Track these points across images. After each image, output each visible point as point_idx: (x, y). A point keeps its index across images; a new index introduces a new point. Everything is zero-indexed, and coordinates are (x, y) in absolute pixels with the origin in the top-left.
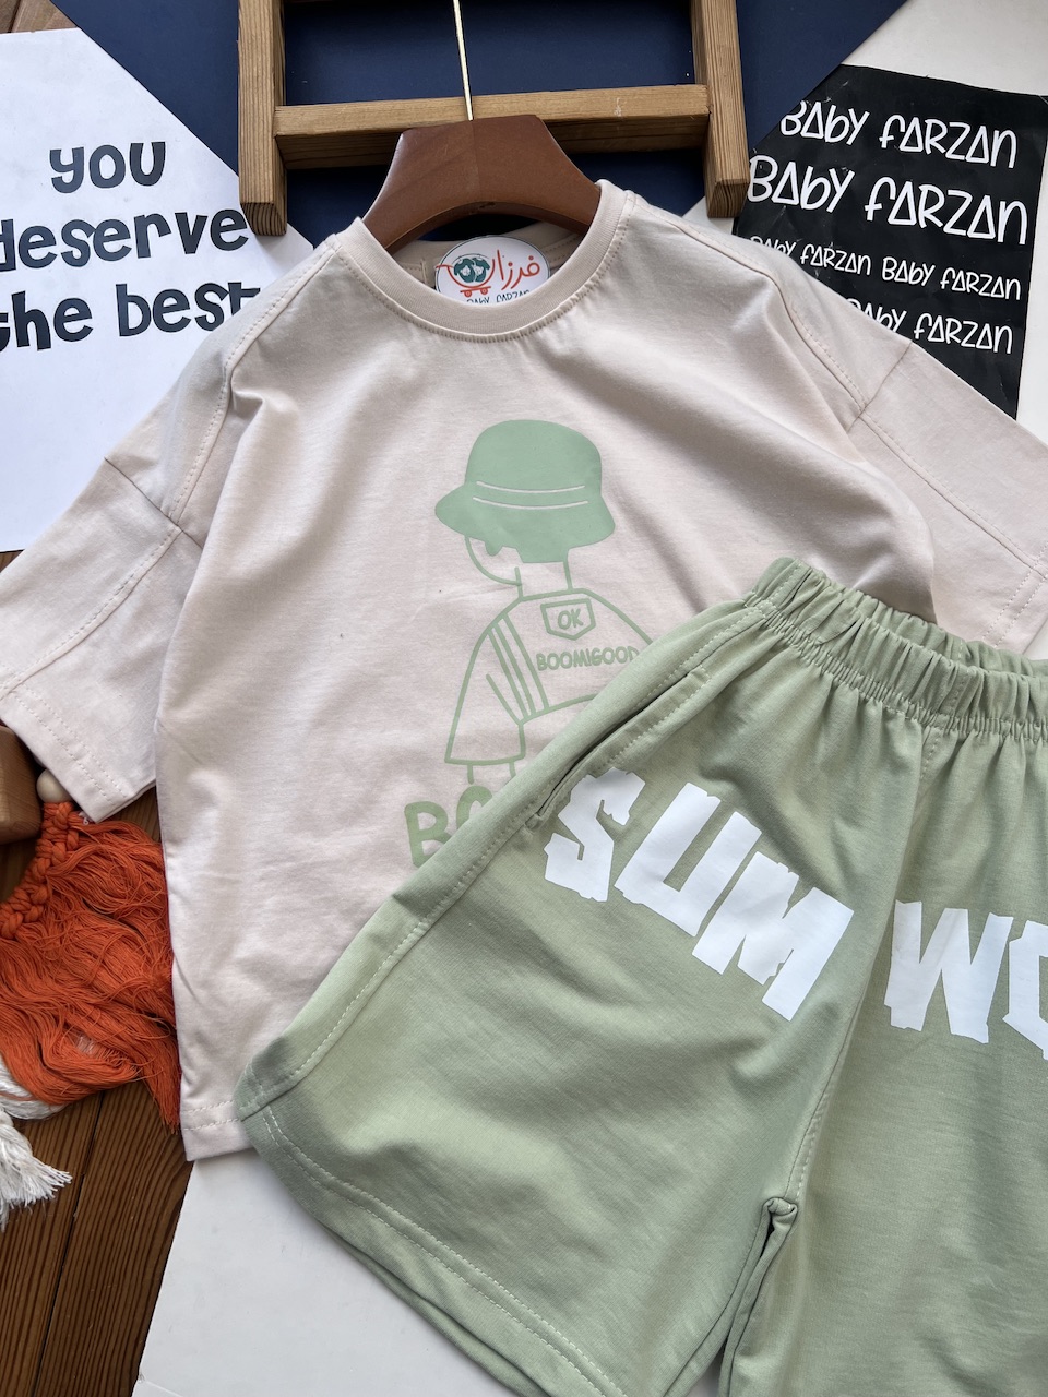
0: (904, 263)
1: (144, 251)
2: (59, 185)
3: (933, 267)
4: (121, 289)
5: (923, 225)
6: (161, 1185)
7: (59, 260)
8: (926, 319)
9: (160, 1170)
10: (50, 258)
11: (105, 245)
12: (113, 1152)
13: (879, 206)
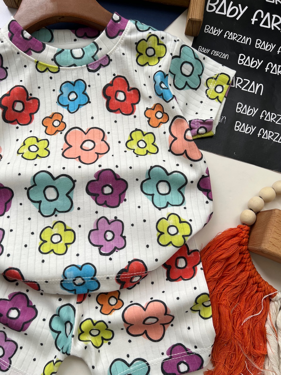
0: (264, 42)
3: (275, 45)
5: (273, 29)
8: (270, 65)
13: (257, 20)
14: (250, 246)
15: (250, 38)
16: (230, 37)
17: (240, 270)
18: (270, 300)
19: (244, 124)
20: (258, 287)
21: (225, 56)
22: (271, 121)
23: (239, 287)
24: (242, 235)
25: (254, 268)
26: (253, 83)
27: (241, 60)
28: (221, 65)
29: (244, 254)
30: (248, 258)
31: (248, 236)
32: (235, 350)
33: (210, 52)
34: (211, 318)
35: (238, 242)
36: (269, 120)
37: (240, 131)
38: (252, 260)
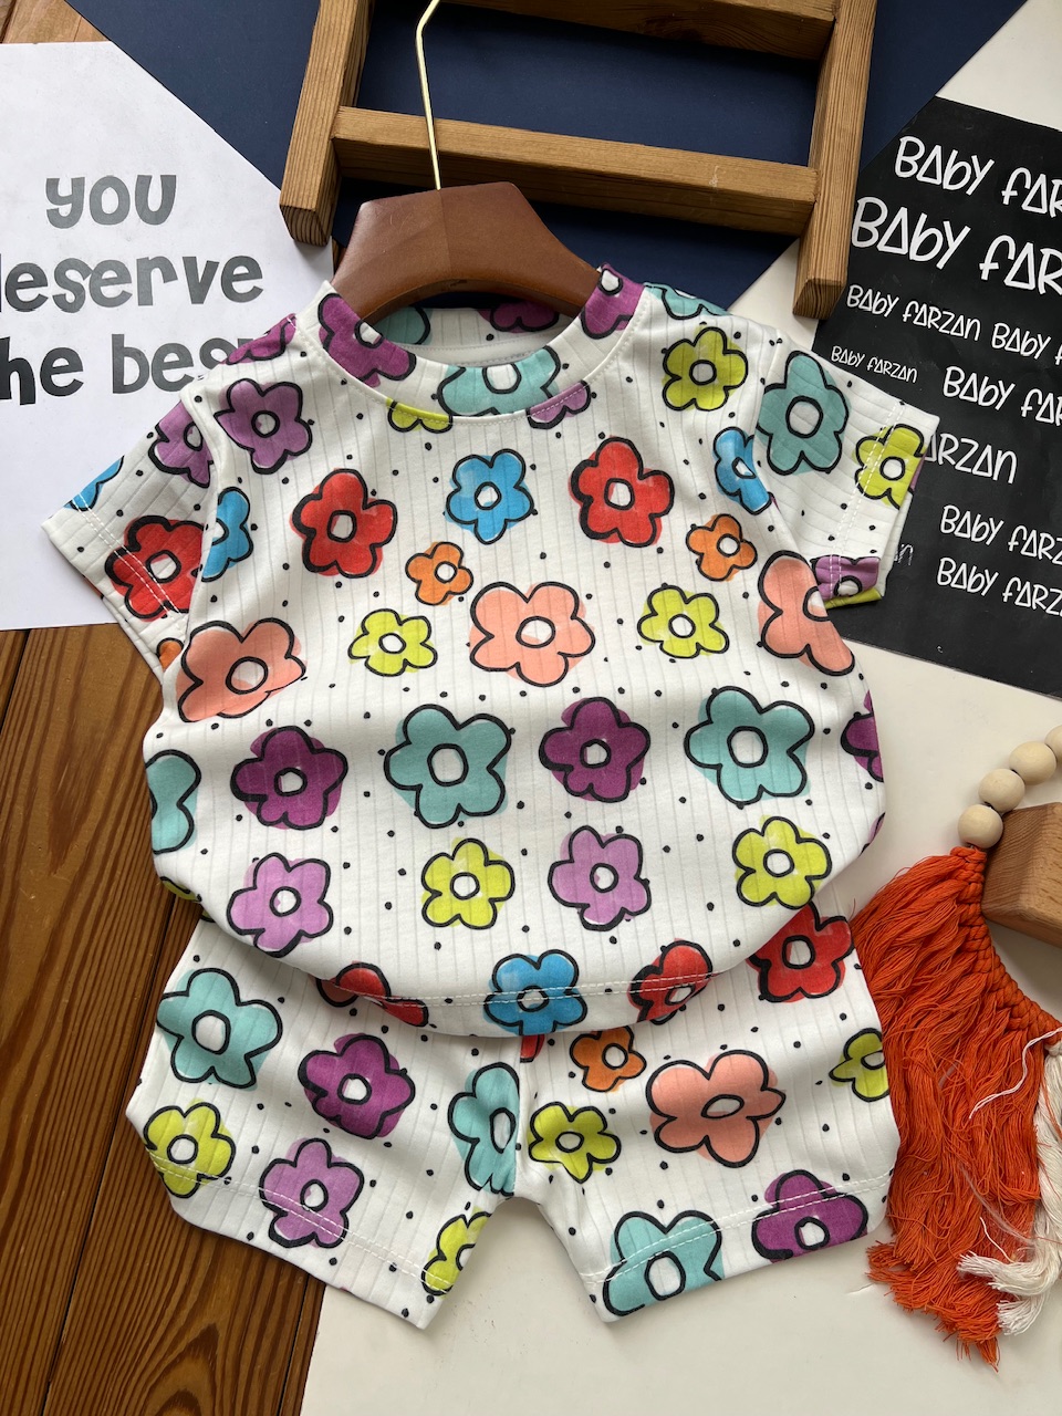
0: (1017, 331)
1: (146, 298)
2: (54, 218)
3: (1049, 339)
4: (118, 340)
5: (1042, 291)
6: (136, 1396)
7: (50, 304)
8: (1036, 395)
9: (135, 1379)
10: (41, 300)
11: (102, 288)
12: (83, 1357)
13: (996, 266)
14: (989, 905)
15: (975, 320)
16: (921, 320)
17: (962, 969)
18: (1046, 1053)
19: (964, 566)
20: (1011, 1016)
21: (907, 374)
22: (1040, 557)
23: (959, 1015)
24: (964, 874)
25: (1000, 964)
26: (988, 449)
27: (953, 383)
28: (896, 401)
29: (971, 926)
30: (983, 938)
31: (982, 877)
32: (953, 1186)
33: (865, 362)
34: (888, 1098)
35: (954, 894)
36: (1034, 555)
37: (953, 585)
38: (994, 944)
